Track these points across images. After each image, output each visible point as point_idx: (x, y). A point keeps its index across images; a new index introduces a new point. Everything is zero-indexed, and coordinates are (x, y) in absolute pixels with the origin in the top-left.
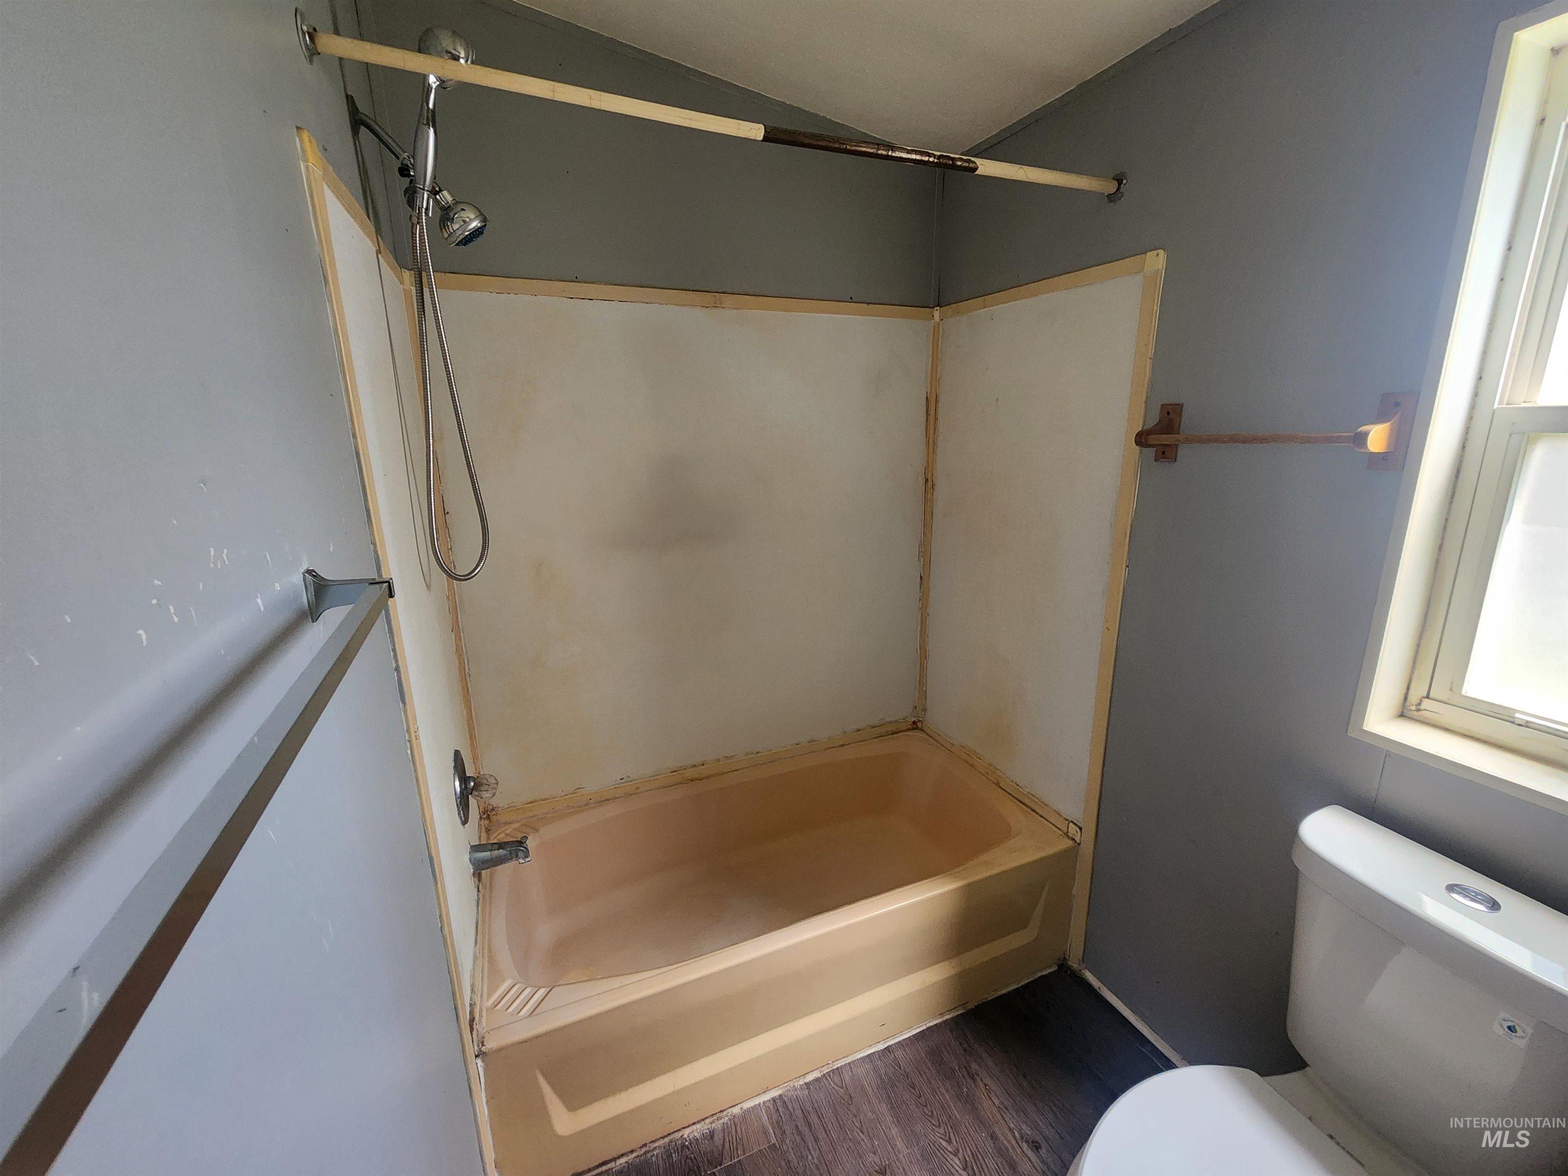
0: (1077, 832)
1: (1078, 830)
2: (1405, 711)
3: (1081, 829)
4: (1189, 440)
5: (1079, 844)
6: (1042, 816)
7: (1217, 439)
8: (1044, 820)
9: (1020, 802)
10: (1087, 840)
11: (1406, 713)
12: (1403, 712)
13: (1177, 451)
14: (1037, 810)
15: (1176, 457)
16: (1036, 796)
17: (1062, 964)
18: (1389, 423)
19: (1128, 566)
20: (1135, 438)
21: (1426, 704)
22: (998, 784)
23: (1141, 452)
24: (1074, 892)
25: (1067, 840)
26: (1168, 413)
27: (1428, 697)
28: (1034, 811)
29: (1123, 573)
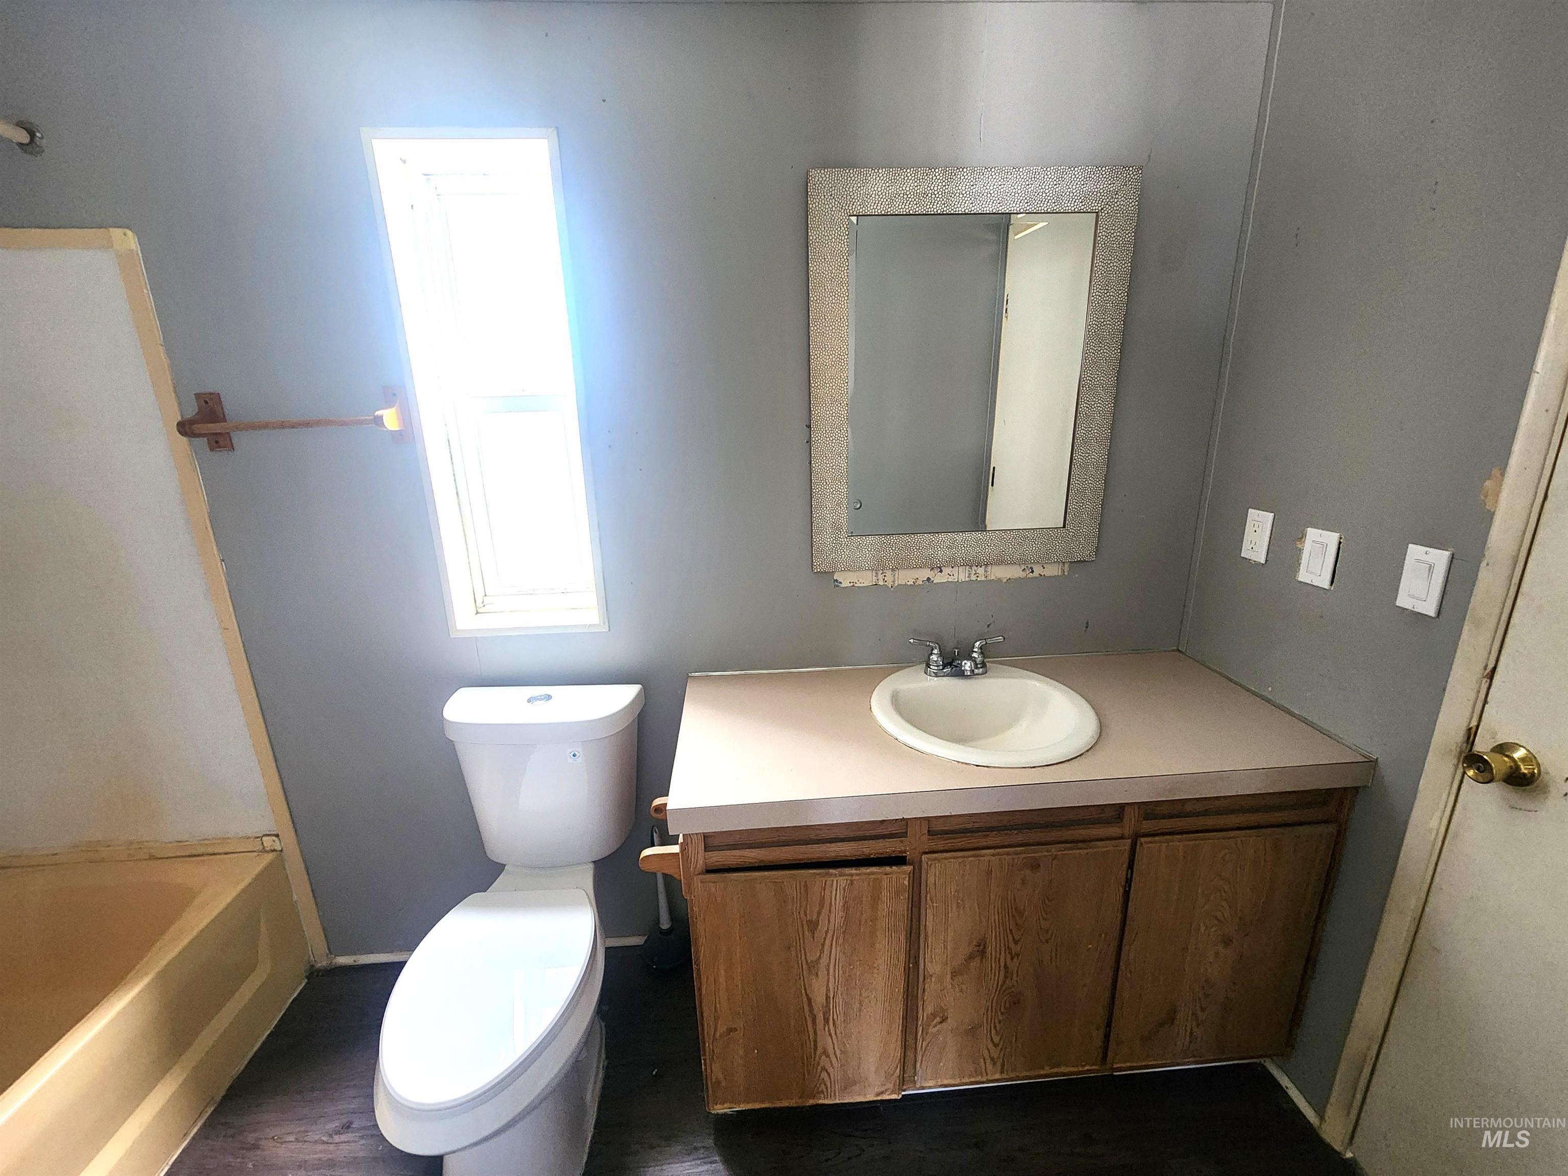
0: (274, 841)
1: (274, 838)
2: (478, 609)
3: (277, 836)
4: (237, 428)
5: (281, 851)
6: (226, 854)
7: (266, 426)
8: (232, 855)
9: (190, 856)
10: (289, 839)
11: (480, 610)
12: (477, 610)
13: (231, 440)
14: (216, 851)
15: (232, 446)
16: (210, 837)
17: (311, 974)
18: (394, 409)
19: (223, 560)
20: (177, 428)
21: (487, 600)
22: (152, 858)
23: (190, 441)
24: (295, 897)
25: (266, 855)
26: (206, 402)
27: (486, 595)
28: (214, 854)
29: (220, 568)
